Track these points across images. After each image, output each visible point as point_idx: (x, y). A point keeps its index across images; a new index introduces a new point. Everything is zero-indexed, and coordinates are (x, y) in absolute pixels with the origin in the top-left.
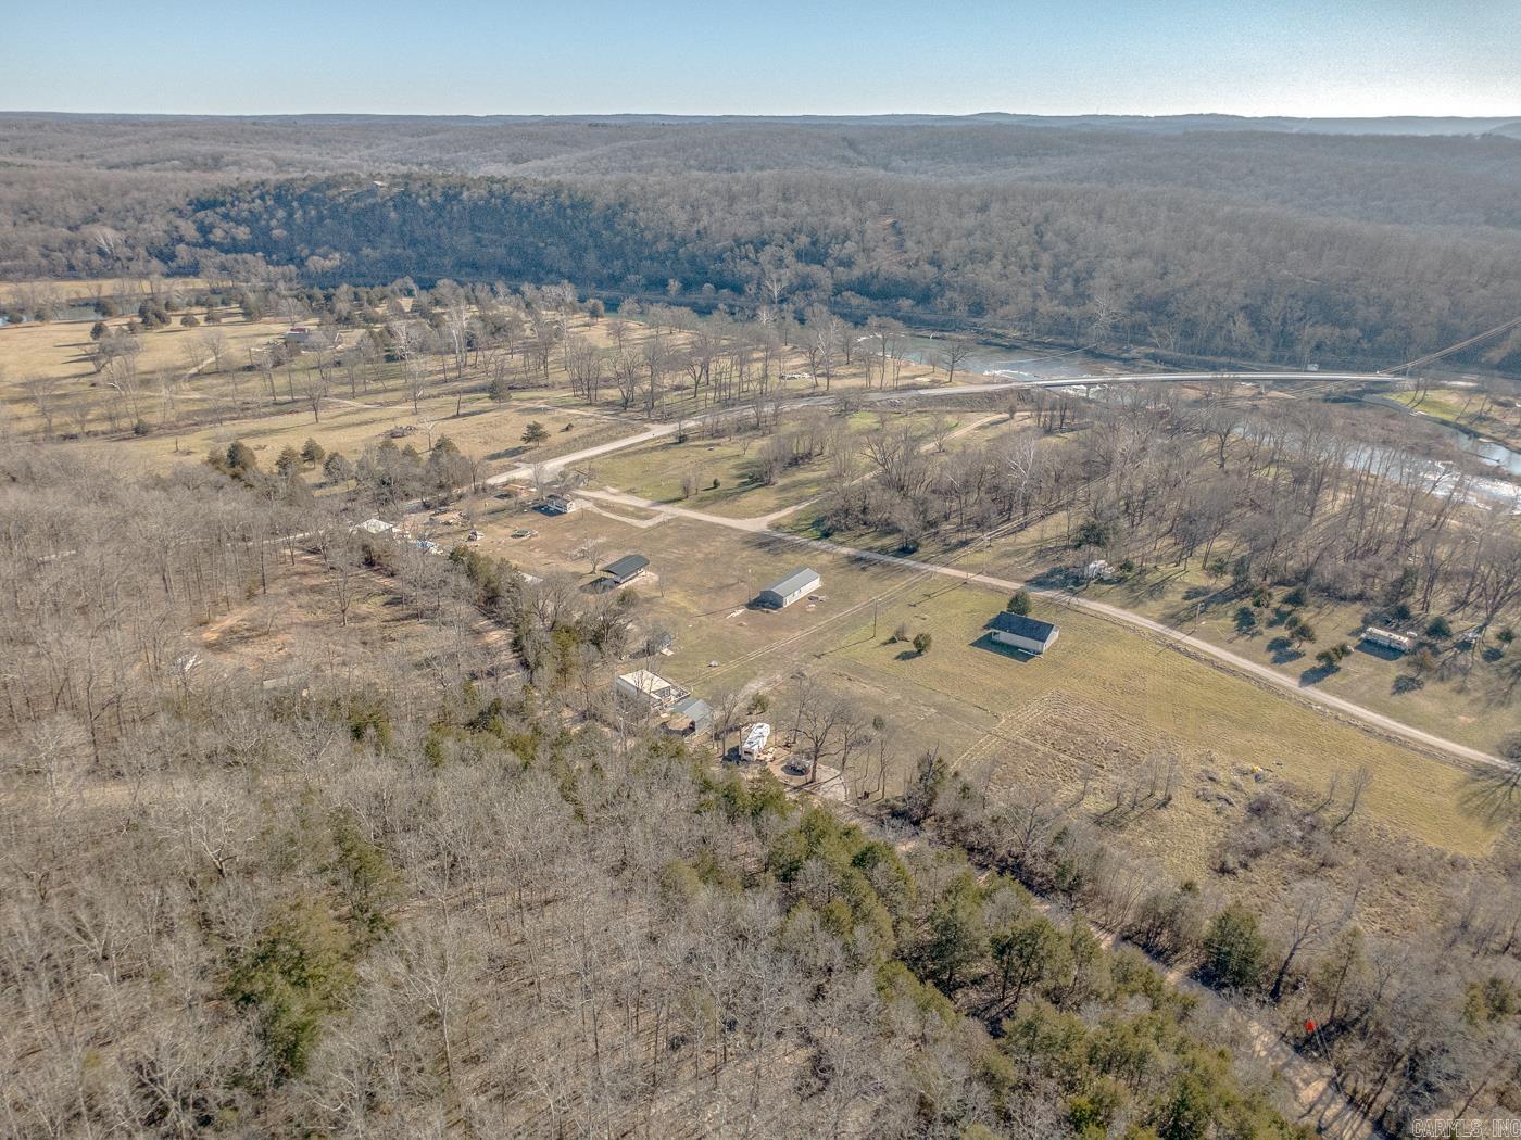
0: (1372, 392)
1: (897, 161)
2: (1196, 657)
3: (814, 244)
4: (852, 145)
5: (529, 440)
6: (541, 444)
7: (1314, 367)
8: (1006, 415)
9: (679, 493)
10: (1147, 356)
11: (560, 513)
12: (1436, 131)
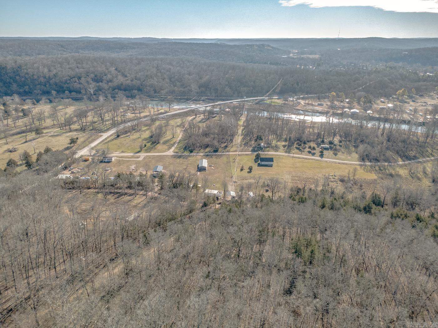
0: (261, 101)
1: (81, 51)
2: (300, 158)
3: (96, 76)
4: (62, 46)
5: (70, 144)
6: (75, 144)
7: (245, 97)
8: (194, 117)
9: (139, 150)
10: (206, 99)
11: (110, 162)
12: (210, 42)
